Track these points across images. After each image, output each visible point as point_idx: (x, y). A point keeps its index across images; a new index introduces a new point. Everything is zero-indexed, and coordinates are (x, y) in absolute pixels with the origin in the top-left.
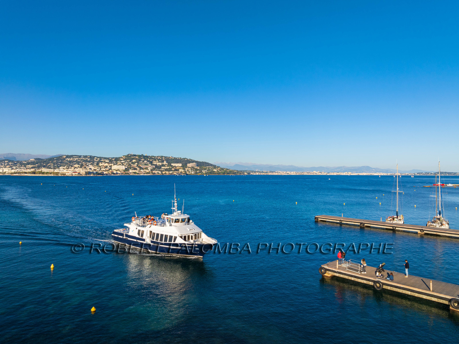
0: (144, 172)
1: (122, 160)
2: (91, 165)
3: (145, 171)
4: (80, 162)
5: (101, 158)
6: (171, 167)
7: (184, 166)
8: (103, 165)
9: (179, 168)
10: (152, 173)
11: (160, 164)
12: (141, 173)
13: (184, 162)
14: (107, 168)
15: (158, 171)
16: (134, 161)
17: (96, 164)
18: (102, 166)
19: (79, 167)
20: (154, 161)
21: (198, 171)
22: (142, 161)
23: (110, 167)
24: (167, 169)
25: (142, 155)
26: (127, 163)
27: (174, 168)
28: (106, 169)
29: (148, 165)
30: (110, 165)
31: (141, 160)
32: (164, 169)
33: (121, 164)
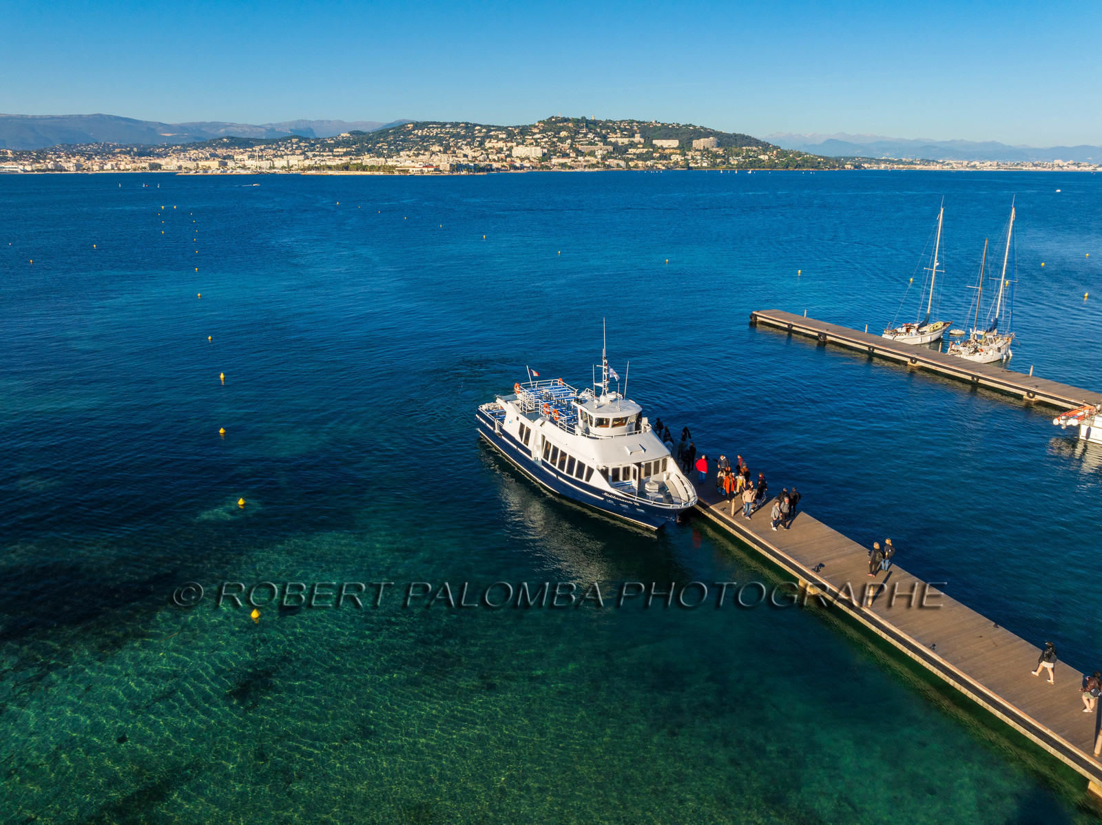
0: (585, 164)
1: (535, 134)
2: (466, 147)
3: (588, 161)
4: (444, 139)
5: (489, 128)
6: (651, 150)
7: (685, 147)
8: (494, 146)
9: (672, 151)
10: (605, 165)
11: (626, 141)
12: (578, 166)
13: (684, 137)
14: (501, 153)
15: (620, 159)
16: (563, 134)
17: (478, 143)
18: (490, 148)
19: (440, 151)
20: (611, 135)
21: (719, 160)
22: (582, 133)
23: (507, 150)
24: (641, 154)
25: (584, 118)
26: (547, 139)
27: (660, 150)
28: (499, 155)
29: (597, 145)
30: (509, 144)
31: (579, 133)
32: (634, 154)
33: (534, 144)
